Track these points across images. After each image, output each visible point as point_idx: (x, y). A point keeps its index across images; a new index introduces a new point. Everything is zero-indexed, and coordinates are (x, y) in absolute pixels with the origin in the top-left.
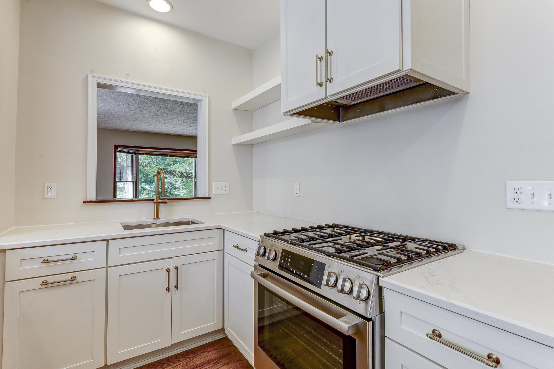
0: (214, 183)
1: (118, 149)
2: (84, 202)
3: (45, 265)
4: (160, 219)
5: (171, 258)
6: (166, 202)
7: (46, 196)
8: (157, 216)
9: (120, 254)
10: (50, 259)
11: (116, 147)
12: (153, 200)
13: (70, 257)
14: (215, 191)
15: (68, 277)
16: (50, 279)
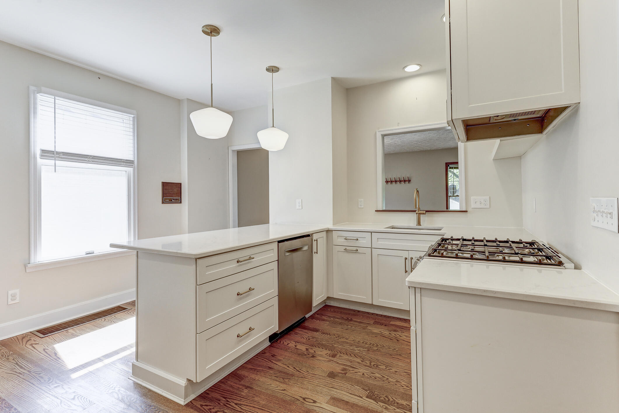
0: (472, 198)
1: (449, 166)
2: (376, 211)
3: (346, 240)
4: (421, 225)
5: (408, 251)
6: (425, 214)
7: (359, 207)
8: (419, 223)
9: (378, 242)
10: (348, 238)
11: (447, 165)
12: (415, 211)
13: (355, 238)
14: (473, 205)
15: (355, 249)
16: (348, 248)
